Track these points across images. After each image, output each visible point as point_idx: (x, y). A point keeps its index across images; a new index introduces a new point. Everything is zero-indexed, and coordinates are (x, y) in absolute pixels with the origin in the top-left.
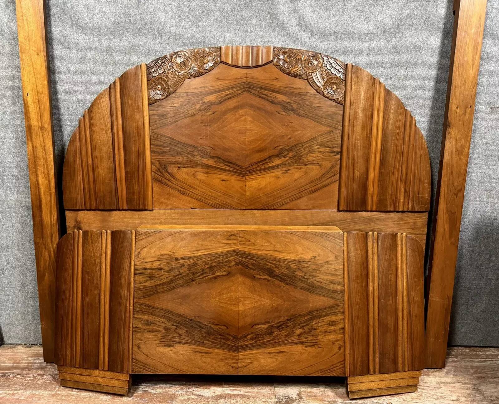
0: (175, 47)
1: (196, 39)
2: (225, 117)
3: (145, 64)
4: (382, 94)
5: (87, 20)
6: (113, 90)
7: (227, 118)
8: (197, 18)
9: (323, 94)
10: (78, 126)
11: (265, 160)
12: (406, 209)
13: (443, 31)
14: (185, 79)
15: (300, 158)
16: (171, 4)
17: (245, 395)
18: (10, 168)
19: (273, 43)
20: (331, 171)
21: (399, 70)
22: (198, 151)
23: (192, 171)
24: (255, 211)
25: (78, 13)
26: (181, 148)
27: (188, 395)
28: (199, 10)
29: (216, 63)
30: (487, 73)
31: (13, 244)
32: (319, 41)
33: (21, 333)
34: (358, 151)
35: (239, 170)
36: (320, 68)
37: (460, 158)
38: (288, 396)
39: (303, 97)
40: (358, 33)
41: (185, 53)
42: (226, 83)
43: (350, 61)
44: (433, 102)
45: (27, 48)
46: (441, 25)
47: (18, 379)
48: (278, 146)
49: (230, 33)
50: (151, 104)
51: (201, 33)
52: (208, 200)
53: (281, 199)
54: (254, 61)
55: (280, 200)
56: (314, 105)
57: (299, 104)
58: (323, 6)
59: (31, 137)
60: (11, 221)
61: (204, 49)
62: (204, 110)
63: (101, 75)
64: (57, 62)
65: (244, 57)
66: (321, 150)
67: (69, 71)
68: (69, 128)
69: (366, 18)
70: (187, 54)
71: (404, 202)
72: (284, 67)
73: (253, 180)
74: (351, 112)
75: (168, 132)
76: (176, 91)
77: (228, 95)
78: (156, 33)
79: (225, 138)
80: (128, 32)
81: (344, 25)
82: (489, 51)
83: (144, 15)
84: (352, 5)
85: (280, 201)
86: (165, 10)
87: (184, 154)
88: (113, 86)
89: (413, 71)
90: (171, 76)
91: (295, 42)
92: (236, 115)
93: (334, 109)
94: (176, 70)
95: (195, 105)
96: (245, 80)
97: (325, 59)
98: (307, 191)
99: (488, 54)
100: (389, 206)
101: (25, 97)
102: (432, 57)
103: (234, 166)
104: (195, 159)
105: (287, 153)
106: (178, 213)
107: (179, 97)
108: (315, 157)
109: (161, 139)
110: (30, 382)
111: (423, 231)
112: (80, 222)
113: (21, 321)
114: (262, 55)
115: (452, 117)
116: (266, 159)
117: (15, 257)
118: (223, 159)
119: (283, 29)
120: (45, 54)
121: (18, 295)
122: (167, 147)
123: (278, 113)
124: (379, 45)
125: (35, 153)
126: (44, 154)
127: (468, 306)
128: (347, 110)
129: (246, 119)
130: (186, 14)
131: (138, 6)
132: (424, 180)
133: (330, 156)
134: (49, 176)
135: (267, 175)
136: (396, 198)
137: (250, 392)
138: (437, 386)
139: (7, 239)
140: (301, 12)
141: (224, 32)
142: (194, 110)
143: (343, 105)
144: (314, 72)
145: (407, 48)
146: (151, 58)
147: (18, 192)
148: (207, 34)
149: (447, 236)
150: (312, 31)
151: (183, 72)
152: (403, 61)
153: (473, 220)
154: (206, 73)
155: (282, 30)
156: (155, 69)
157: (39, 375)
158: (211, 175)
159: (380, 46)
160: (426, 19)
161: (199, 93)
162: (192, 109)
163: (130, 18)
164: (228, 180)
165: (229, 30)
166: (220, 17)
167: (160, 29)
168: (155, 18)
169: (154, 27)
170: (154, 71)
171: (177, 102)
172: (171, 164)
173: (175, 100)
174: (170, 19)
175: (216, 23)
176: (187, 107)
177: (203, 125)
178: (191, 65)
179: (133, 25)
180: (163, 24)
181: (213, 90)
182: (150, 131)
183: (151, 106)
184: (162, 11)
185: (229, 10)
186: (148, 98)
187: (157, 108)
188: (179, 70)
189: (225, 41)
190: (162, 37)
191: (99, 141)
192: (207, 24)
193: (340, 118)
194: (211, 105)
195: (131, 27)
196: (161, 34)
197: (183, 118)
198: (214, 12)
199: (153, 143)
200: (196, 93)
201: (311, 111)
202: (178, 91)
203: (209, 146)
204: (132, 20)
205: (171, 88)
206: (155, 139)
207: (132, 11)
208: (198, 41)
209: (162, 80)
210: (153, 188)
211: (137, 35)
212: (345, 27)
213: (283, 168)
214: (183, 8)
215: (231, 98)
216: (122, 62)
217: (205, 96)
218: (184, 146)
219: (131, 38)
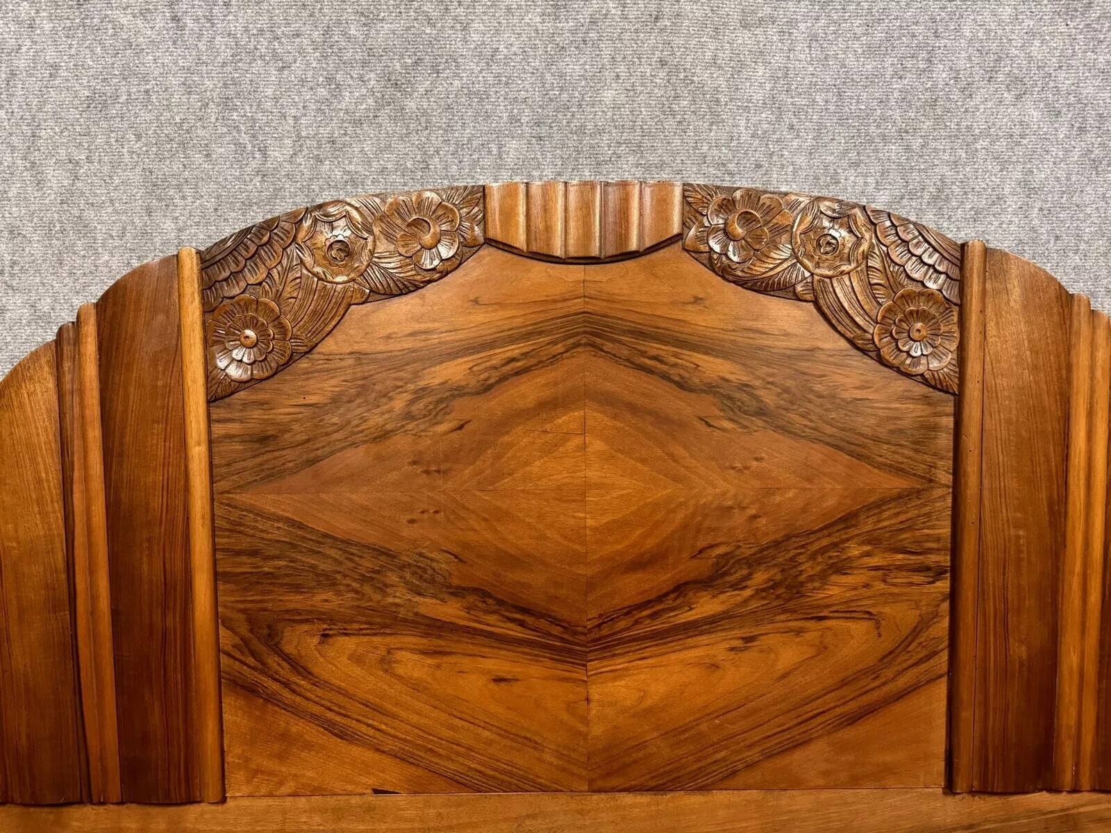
0: (317, 189)
1: (393, 157)
2: (506, 439)
3: (194, 251)
4: (1103, 351)
6: (67, 349)
7: (510, 445)
8: (395, 84)
9: (879, 355)
11: (660, 598)
14: (350, 305)
15: (798, 592)
16: (298, 36)
19: (679, 172)
20: (917, 641)
22: (402, 567)
23: (376, 648)
24: (628, 799)
26: (335, 560)
28: (402, 56)
29: (468, 248)
32: (844, 163)
34: (1019, 569)
35: (562, 640)
36: (865, 258)
39: (803, 365)
40: (985, 134)
41: (348, 208)
42: (511, 318)
48: (711, 547)
49: (522, 136)
50: (215, 401)
51: (413, 137)
52: (440, 756)
53: (726, 748)
54: (611, 237)
55: (723, 754)
56: (847, 395)
57: (787, 390)
58: (858, 39)
61: (419, 196)
62: (425, 416)
65: (572, 224)
66: (875, 561)
69: (1015, 81)
70: (355, 214)
72: (724, 259)
73: (615, 679)
74: (988, 425)
75: (283, 500)
76: (317, 349)
77: (513, 360)
78: (245, 139)
79: (503, 515)
80: (139, 137)
81: (934, 104)
83: (199, 73)
84: (962, 36)
85: (724, 759)
86: (275, 55)
87: (347, 581)
88: (69, 335)
90: (295, 295)
91: (759, 166)
92: (545, 432)
93: (919, 410)
94: (315, 270)
95: (391, 399)
96: (577, 305)
97: (884, 225)
98: (827, 716)
103: (543, 623)
104: (391, 600)
105: (745, 572)
106: (323, 811)
107: (327, 370)
108: (855, 589)
109: (254, 528)
114: (641, 215)
116: (666, 595)
118: (500, 597)
119: (716, 120)
122: (278, 558)
123: (707, 423)
124: (1062, 174)
128: (972, 411)
129: (584, 447)
130: (356, 71)
131: (175, 42)
133: (911, 584)
135: (673, 656)
140: (778, 60)
141: (499, 133)
142: (386, 416)
143: (954, 394)
144: (841, 273)
148: (436, 140)
150: (819, 130)
151: (340, 279)
154: (430, 282)
155: (712, 124)
156: (234, 268)
158: (451, 659)
159: (1068, 179)
161: (402, 355)
162: (376, 414)
163: (148, 86)
164: (517, 680)
165: (517, 124)
166: (480, 78)
167: (257, 125)
168: (240, 85)
169: (235, 115)
170: (229, 277)
171: (319, 389)
172: (295, 621)
173: (311, 382)
174: (297, 87)
175: (466, 101)
176: (359, 407)
177: (422, 472)
178: (372, 253)
179: (156, 111)
180: (268, 105)
181: (457, 342)
182: (212, 500)
183: (218, 407)
184: (264, 60)
185: (515, 54)
186: (207, 377)
187: (242, 411)
188: (324, 273)
189: (502, 165)
190: (265, 154)
191: (15, 545)
192: (434, 104)
193: (944, 441)
194: (452, 395)
195: (149, 117)
196: (262, 141)
197: (344, 448)
198: (459, 60)
199: (222, 544)
200: (394, 354)
201: (833, 415)
202: (322, 350)
203: (443, 548)
204: (153, 91)
205: (295, 338)
206: (232, 527)
207: (155, 60)
208: (401, 165)
209: (260, 308)
210: (225, 716)
211: (174, 146)
212: (939, 111)
213: (732, 629)
214: (345, 49)
215: (526, 370)
216: (117, 242)
217: (428, 363)
218: (346, 552)
219: (152, 156)
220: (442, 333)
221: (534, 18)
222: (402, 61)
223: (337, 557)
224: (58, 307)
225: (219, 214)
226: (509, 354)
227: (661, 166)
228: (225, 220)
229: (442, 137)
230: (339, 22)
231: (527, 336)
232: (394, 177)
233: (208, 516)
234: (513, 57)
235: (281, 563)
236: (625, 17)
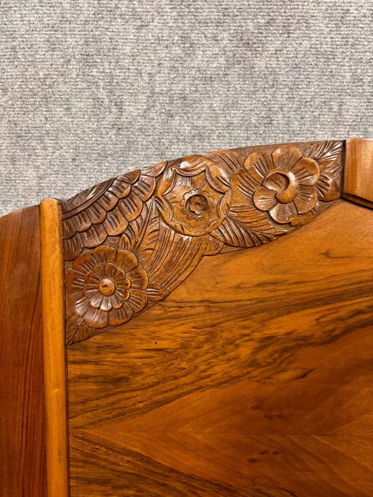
1: (239, 113)
2: (348, 387)
3: (55, 202)
7: (351, 394)
8: (247, 43)
14: (203, 256)
28: (256, 16)
41: (207, 162)
49: (362, 95)
50: (72, 344)
51: (260, 95)
62: (269, 364)
76: (167, 299)
77: (360, 312)
78: (103, 94)
83: (63, 31)
86: (134, 14)
90: (152, 246)
94: (173, 224)
95: (237, 346)
109: (106, 460)
122: (127, 487)
130: (210, 31)
141: (341, 91)
142: (233, 363)
146: (84, 178)
148: (282, 97)
151: (197, 232)
154: (284, 235)
156: (95, 220)
161: (251, 304)
162: (223, 360)
163: (15, 43)
165: (359, 84)
166: (328, 39)
167: (115, 81)
168: (101, 42)
169: (95, 72)
170: (90, 228)
171: (170, 335)
173: (164, 327)
174: (153, 45)
175: (314, 60)
176: (207, 353)
177: (265, 416)
178: (229, 207)
179: (22, 67)
180: (126, 62)
181: (305, 293)
182: (68, 434)
183: (74, 350)
184: (124, 19)
185: (365, 16)
186: (65, 322)
187: (97, 353)
188: (181, 226)
189: (341, 121)
190: (121, 108)
192: (283, 63)
194: (298, 345)
195: (15, 72)
196: (119, 96)
197: (191, 392)
198: (310, 21)
199: (77, 473)
200: (242, 303)
202: (174, 298)
203: (281, 486)
204: (20, 48)
205: (150, 288)
206: (85, 459)
207: (21, 17)
208: (247, 120)
209: (119, 259)
211: (38, 100)
214: (201, 8)
217: (275, 313)
218: (189, 485)
219: (17, 109)
220: (291, 284)
222: (256, 21)
223: (180, 489)
225: (76, 163)
226: (356, 307)
228: (82, 169)
229: (287, 94)
232: (239, 131)
233: (64, 451)
234: (363, 19)
235: (129, 492)
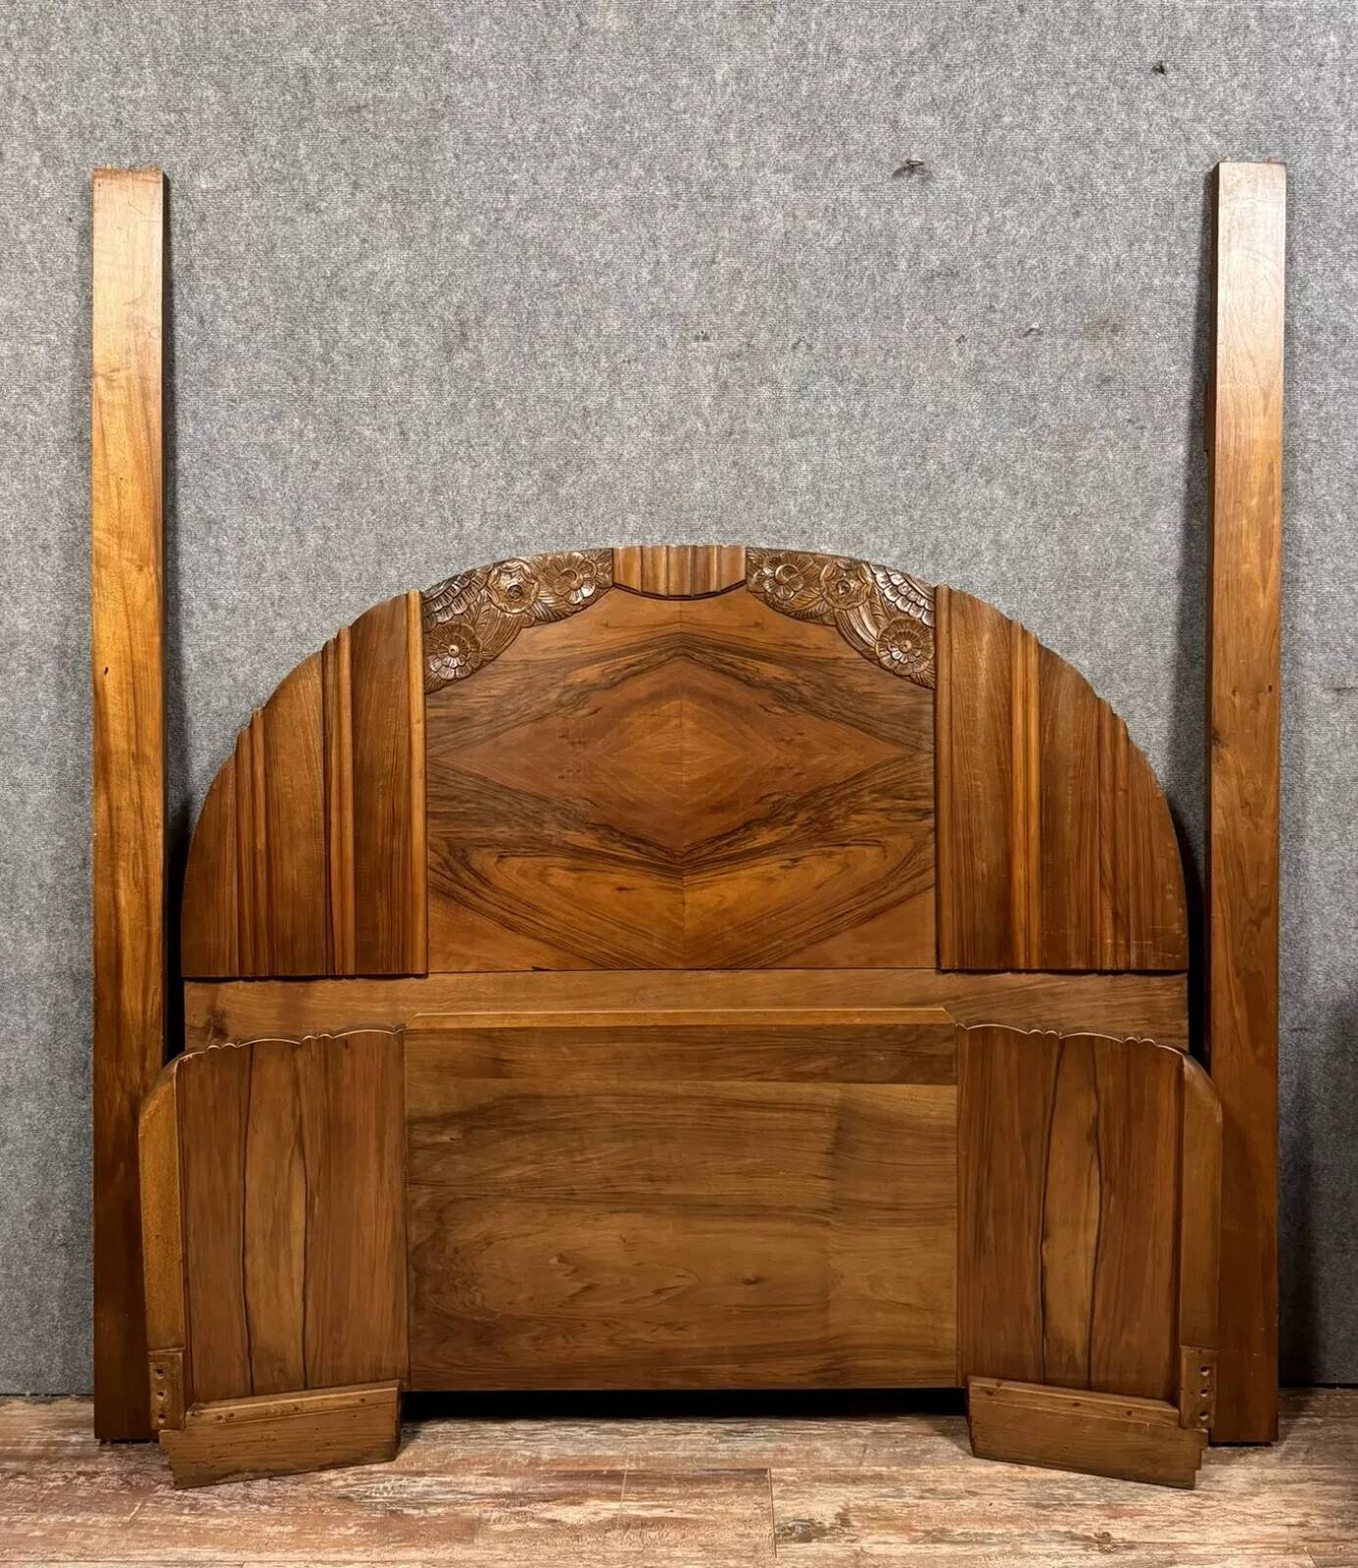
0: (497, 550)
1: (549, 527)
2: (626, 720)
3: (418, 592)
4: (1033, 660)
5: (267, 482)
6: (331, 657)
7: (629, 725)
8: (552, 477)
9: (880, 663)
10: (232, 752)
11: (734, 832)
12: (1122, 966)
13: (1185, 499)
14: (521, 628)
15: (829, 827)
16: (486, 445)
17: (686, 1520)
18: (34, 865)
19: (748, 538)
20: (912, 861)
21: (1079, 596)
22: (555, 809)
23: (536, 865)
24: (713, 975)
25: (246, 465)
26: (509, 803)
27: (519, 1521)
28: (557, 459)
29: (602, 589)
30: (1314, 601)
31: (25, 1083)
32: (867, 529)
33: (23, 1358)
34: (978, 809)
35: (666, 861)
36: (868, 597)
37: (1257, 826)
38: (810, 1521)
39: (829, 669)
40: (966, 507)
41: (522, 564)
42: (628, 637)
43: (949, 579)
44: (1178, 677)
45: (115, 552)
46: (1180, 484)
47: (21, 1485)
48: (769, 795)
49: (638, 512)
50: (430, 692)
51: (564, 513)
52: (580, 943)
53: (780, 937)
54: (698, 583)
55: (778, 942)
56: (859, 690)
57: (819, 686)
58: (873, 443)
59: (106, 781)
60: (24, 1015)
61: (570, 555)
62: (571, 704)
63: (300, 617)
64: (186, 587)
65: (672, 574)
66: (880, 805)
67: (214, 607)
68: (205, 756)
69: (985, 470)
70: (526, 567)
71: (1115, 945)
72: (774, 596)
73: (703, 888)
74: (954, 710)
75: (474, 761)
76: (497, 656)
77: (631, 665)
78: (448, 514)
79: (625, 774)
80: (374, 511)
81: (928, 487)
82: (1311, 545)
83: (418, 470)
84: (946, 440)
85: (779, 946)
86: (470, 456)
87: (516, 818)
88: (331, 648)
89: (1115, 599)
90: (485, 621)
91: (804, 532)
92: (653, 715)
93: (909, 700)
94: (499, 605)
95: (547, 692)
96: (676, 628)
97: (880, 576)
98: (851, 915)
99: (1309, 553)
100: (1073, 955)
101: (98, 679)
102: (1163, 562)
103: (652, 849)
104: (546, 832)
105: (792, 813)
106: (495, 982)
107: (505, 672)
108: (868, 824)
109: (455, 781)
110: (56, 1492)
111: (1180, 1027)
112: (224, 1014)
113: (27, 1321)
114: (719, 567)
115: (1222, 717)
116: (738, 829)
117: (27, 1121)
118: (622, 831)
119: (773, 501)
120: (160, 570)
121: (25, 1238)
122: (469, 801)
123: (765, 709)
124: (1021, 535)
125: (114, 823)
126: (139, 826)
127: (1348, 1257)
128: (944, 701)
129: (680, 725)
130: (525, 469)
131: (402, 449)
132: (1163, 887)
133: (907, 821)
134: (147, 888)
135: (742, 872)
136: (1092, 935)
137: (700, 1512)
138: (1250, 1489)
139: (9, 1068)
140: (816, 459)
141: (623, 510)
142: (544, 704)
143: (931, 689)
144: (853, 608)
145: (1096, 542)
146: (434, 577)
147: (51, 932)
148: (580, 514)
149: (1245, 1041)
150: (848, 506)
151: (516, 611)
152: (1089, 574)
153: (1327, 998)
154: (576, 612)
155: (770, 504)
156: (445, 604)
157: (80, 1473)
158: (588, 874)
159: (1026, 538)
160: (1139, 468)
161: (556, 662)
162: (537, 703)
163: (382, 478)
164: (634, 889)
165: (635, 504)
166: (610, 474)
167: (457, 504)
168: (446, 477)
169: (442, 498)
170: (442, 609)
171: (500, 685)
172: (480, 846)
173: (494, 680)
174: (484, 479)
175: (601, 489)
176: (526, 698)
177: (568, 743)
178: (537, 593)
179: (387, 495)
180: (465, 491)
182: (426, 761)
183: (431, 697)
184: (462, 461)
185: (634, 458)
186: (424, 676)
187: (447, 700)
188: (505, 607)
189: (625, 533)
190: (462, 524)
191: (289, 790)
192: (579, 491)
193: (927, 722)
194: (589, 690)
195: (382, 498)
196: (460, 515)
197: (515, 727)
198: (596, 462)
199: (433, 792)
200: (550, 661)
201: (851, 704)
202: (502, 659)
203: (582, 796)
204: (386, 481)
205: (484, 651)
206: (438, 780)
207: (387, 460)
208: (555, 532)
209: (462, 631)
210: (430, 914)
211: (399, 518)
212: (932, 492)
213: (784, 852)
215: (641, 672)
216: (356, 584)
217: (573, 668)
218: (516, 798)
219: (383, 525)
220: (583, 647)
221: (646, 434)
222: (557, 462)
223: (510, 801)
224: (312, 629)
226: (628, 662)
227: (735, 532)
230: (514, 436)
231: (641, 649)
233: (423, 772)
234: (633, 460)
235: (471, 805)
236: (708, 434)
